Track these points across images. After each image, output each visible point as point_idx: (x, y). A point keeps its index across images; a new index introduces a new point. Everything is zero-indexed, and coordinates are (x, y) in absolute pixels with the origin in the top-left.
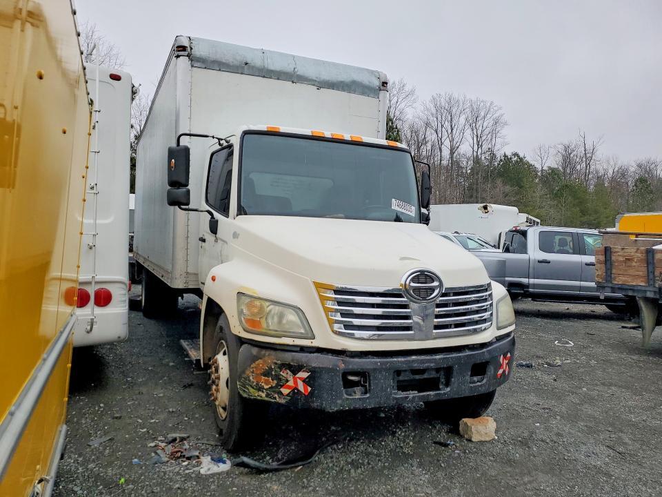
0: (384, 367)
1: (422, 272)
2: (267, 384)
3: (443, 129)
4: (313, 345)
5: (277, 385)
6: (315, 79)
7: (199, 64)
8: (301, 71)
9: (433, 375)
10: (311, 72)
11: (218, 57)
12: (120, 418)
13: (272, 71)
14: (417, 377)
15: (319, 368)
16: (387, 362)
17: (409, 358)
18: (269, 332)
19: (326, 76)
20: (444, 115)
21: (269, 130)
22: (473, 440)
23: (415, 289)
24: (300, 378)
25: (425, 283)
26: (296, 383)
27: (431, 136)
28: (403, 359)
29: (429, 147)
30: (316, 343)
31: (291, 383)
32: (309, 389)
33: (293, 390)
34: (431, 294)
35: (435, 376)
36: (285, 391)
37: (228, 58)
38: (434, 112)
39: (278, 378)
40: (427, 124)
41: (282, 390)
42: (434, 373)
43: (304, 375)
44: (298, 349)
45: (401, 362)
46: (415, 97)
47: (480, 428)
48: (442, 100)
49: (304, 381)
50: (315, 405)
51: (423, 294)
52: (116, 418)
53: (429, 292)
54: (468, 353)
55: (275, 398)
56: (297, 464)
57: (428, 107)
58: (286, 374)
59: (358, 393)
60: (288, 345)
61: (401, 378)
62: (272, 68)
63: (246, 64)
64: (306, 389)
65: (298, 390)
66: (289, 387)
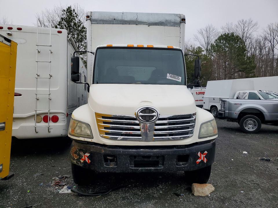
0: (124, 153)
1: (147, 108)
2: (76, 158)
3: (274, 40)
4: (92, 141)
5: (79, 158)
6: (146, 22)
7: (94, 22)
8: (140, 19)
9: (155, 159)
10: (145, 19)
11: (102, 18)
12: (54, 166)
13: (126, 21)
14: (146, 159)
15: (93, 152)
16: (126, 151)
17: (139, 150)
18: (75, 135)
19: (152, 20)
20: (275, 33)
21: (108, 46)
22: (195, 195)
23: (142, 116)
24: (86, 156)
25: (149, 113)
26: (85, 158)
27: (267, 44)
28: (135, 150)
29: (267, 50)
30: (93, 140)
31: (83, 158)
32: (90, 161)
33: (84, 161)
34: (152, 119)
35: (156, 160)
36: (82, 161)
37: (107, 18)
38: (269, 32)
39: (79, 155)
40: (266, 39)
41: (81, 160)
42: (156, 158)
43: (88, 155)
44: (86, 143)
45: (134, 152)
46: (258, 26)
47: (199, 189)
48: (274, 26)
49: (88, 157)
50: (92, 168)
51: (148, 119)
52: (53, 166)
53: (151, 118)
54: (175, 149)
55: (79, 164)
56: (98, 194)
57: (265, 30)
58: (82, 153)
59: (112, 165)
60: (82, 141)
61: (136, 159)
62: (126, 19)
63: (114, 19)
64: (88, 161)
65: (86, 161)
66: (83, 160)
